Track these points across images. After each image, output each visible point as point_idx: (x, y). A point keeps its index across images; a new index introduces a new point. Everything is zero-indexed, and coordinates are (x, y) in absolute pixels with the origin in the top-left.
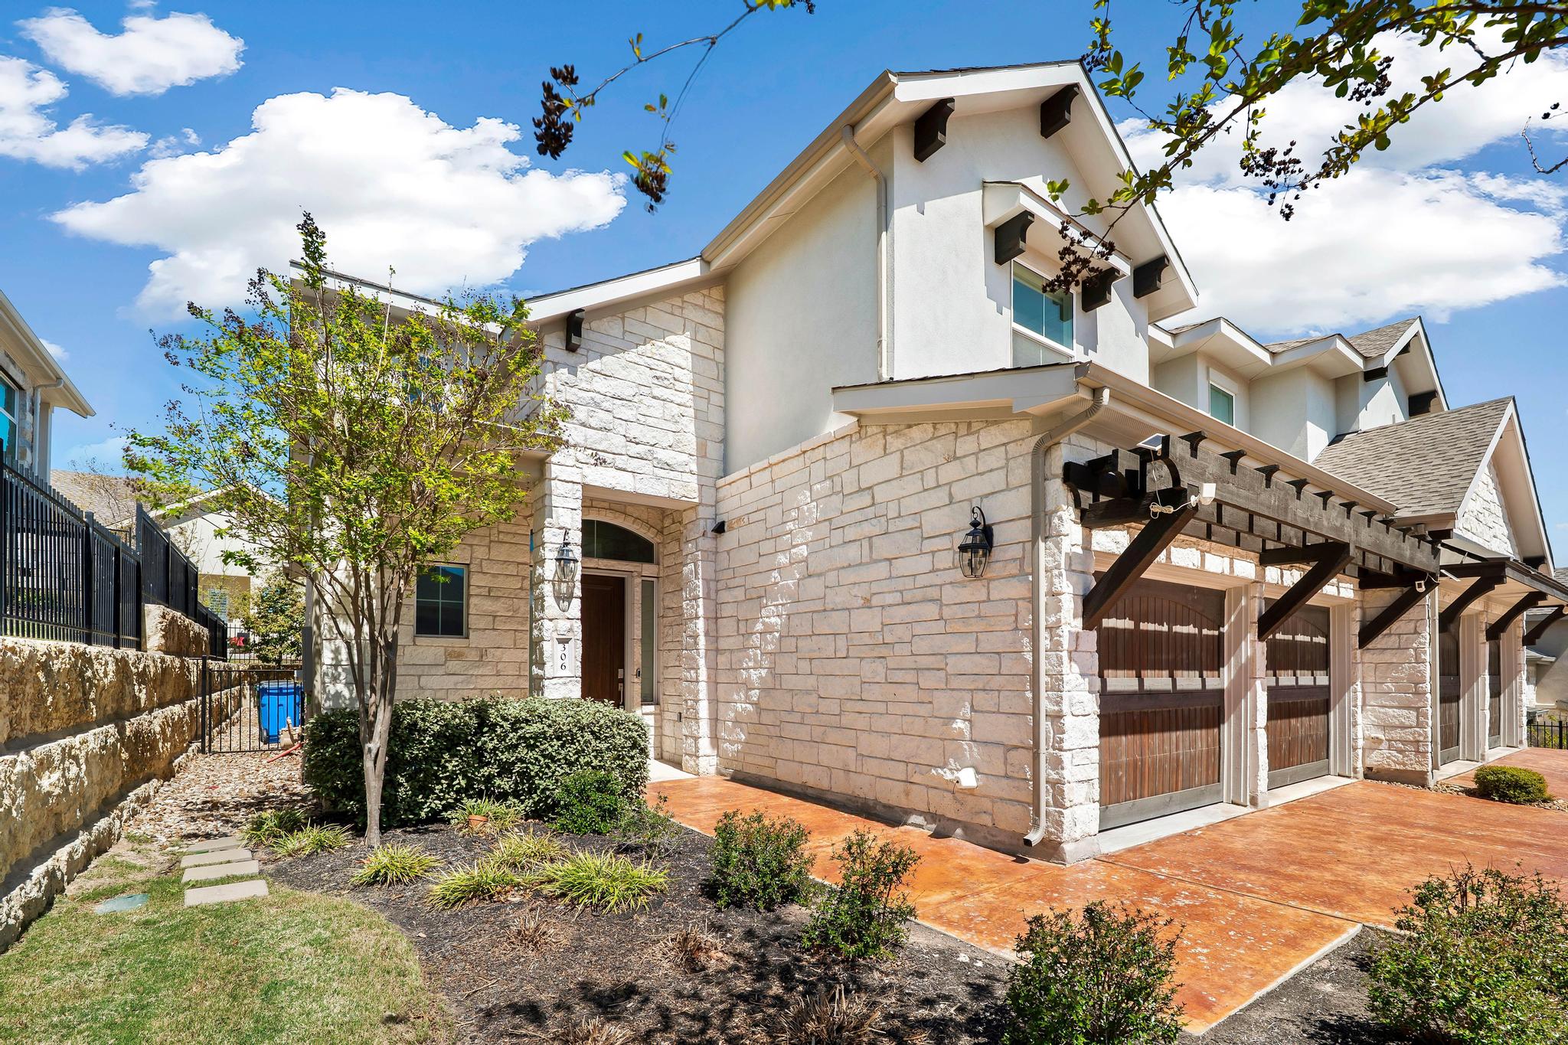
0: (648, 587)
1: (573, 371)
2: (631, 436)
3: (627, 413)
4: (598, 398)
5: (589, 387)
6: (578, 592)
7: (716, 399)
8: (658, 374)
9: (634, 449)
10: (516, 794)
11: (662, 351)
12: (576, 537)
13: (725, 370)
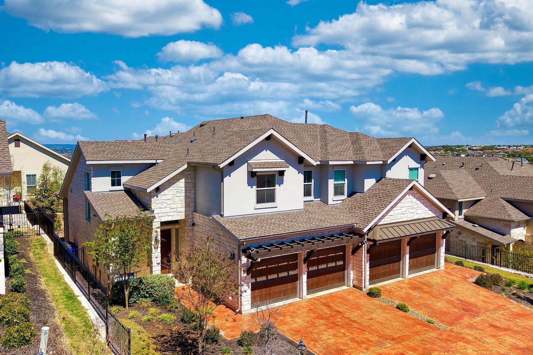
0: (177, 230)
1: (157, 197)
2: (171, 208)
3: (170, 202)
4: (163, 201)
5: (161, 199)
6: (160, 246)
7: (193, 192)
8: (178, 191)
9: (172, 210)
10: (149, 297)
11: (178, 185)
12: (159, 234)
13: (195, 184)
